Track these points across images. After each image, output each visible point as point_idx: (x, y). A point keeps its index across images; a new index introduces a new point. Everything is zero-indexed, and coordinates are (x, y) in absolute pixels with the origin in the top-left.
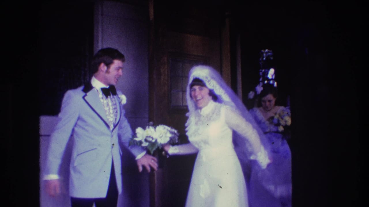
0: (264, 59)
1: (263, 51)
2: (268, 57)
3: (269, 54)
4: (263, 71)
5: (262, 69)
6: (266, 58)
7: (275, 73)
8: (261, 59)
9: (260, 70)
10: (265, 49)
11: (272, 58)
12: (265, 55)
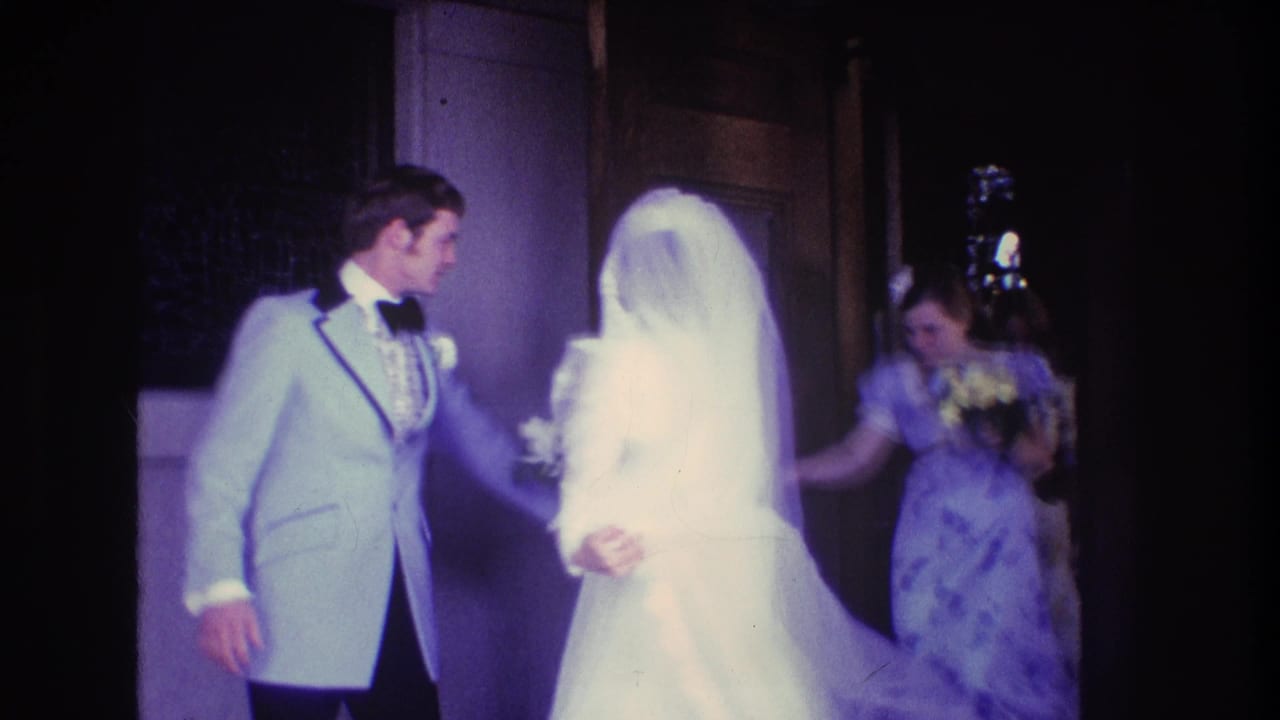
0: (984, 198)
1: (978, 171)
2: (996, 192)
3: (1001, 181)
4: (981, 239)
5: (977, 234)
6: (991, 197)
7: (1023, 249)
8: (971, 200)
9: (971, 238)
10: (985, 165)
11: (1009, 196)
12: (984, 184)
